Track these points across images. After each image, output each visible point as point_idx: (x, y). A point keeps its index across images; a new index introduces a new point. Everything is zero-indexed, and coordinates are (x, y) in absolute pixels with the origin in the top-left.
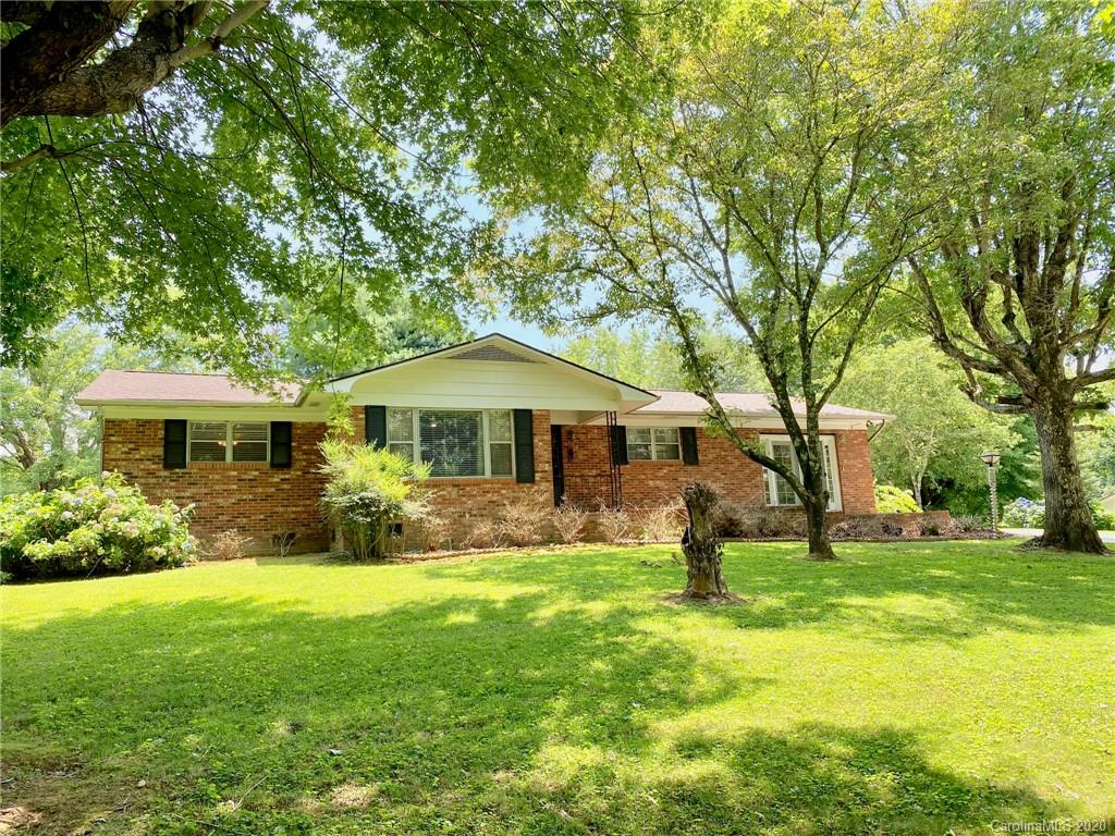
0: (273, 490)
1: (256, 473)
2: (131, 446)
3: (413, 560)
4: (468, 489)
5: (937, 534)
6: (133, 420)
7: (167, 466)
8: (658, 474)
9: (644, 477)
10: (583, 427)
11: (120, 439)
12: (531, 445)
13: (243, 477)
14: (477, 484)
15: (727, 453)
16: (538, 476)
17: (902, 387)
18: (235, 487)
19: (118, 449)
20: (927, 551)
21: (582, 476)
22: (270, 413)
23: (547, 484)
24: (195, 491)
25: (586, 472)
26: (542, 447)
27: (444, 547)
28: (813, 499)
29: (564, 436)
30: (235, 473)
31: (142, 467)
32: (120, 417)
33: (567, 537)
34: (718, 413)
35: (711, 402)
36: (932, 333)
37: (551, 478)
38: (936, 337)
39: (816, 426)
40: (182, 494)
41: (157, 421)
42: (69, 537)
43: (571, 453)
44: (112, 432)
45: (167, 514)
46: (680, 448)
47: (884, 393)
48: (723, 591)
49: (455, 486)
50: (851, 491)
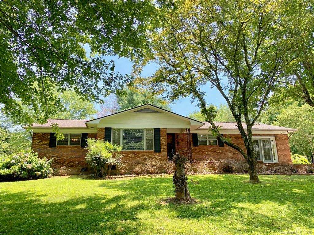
0: (81, 154)
1: (76, 149)
2: (40, 141)
3: (112, 178)
4: (138, 154)
5: (312, 172)
6: (41, 133)
7: (50, 147)
8: (209, 150)
9: (204, 151)
10: (182, 134)
11: (37, 139)
12: (160, 140)
13: (73, 150)
14: (141, 153)
15: (235, 143)
16: (162, 150)
17: (305, 120)
18: (70, 153)
19: (36, 142)
20: (302, 180)
21: (182, 150)
22: (81, 130)
23: (165, 153)
24: (58, 154)
25: (183, 149)
26: (164, 141)
27: (125, 174)
28: (250, 159)
29: (176, 137)
30: (70, 149)
31: (43, 147)
32: (38, 132)
33: (169, 171)
34: (214, 128)
35: (211, 124)
36: (305, 98)
37: (166, 151)
38: (306, 100)
39: (251, 132)
40: (54, 155)
41: (48, 133)
42: (11, 168)
43: (178, 143)
44: (35, 136)
45: (44, 162)
46: (217, 141)
47: (298, 122)
48: (188, 198)
49: (133, 153)
50: (282, 156)
